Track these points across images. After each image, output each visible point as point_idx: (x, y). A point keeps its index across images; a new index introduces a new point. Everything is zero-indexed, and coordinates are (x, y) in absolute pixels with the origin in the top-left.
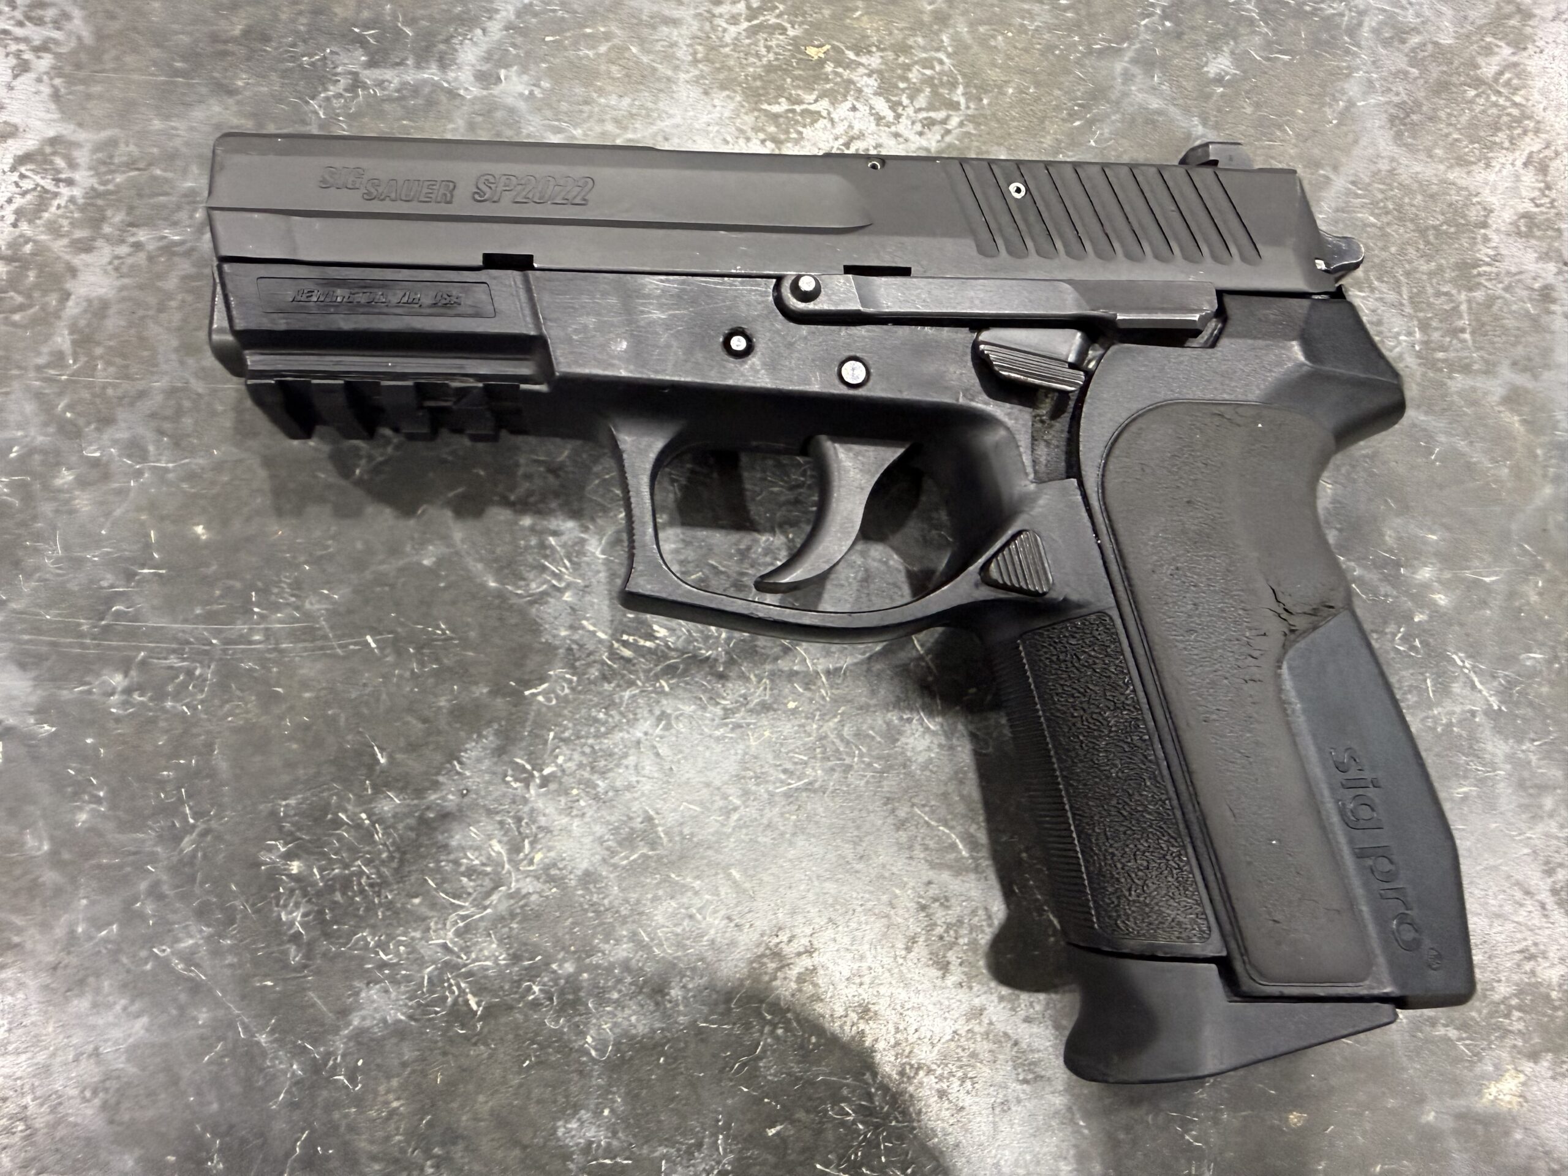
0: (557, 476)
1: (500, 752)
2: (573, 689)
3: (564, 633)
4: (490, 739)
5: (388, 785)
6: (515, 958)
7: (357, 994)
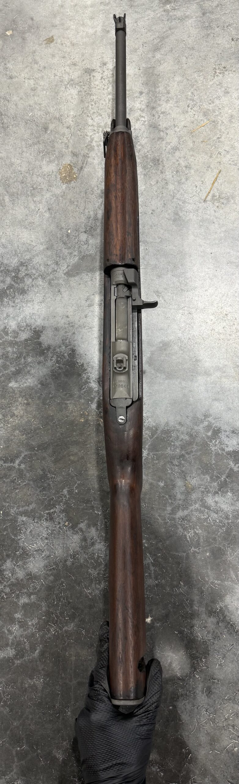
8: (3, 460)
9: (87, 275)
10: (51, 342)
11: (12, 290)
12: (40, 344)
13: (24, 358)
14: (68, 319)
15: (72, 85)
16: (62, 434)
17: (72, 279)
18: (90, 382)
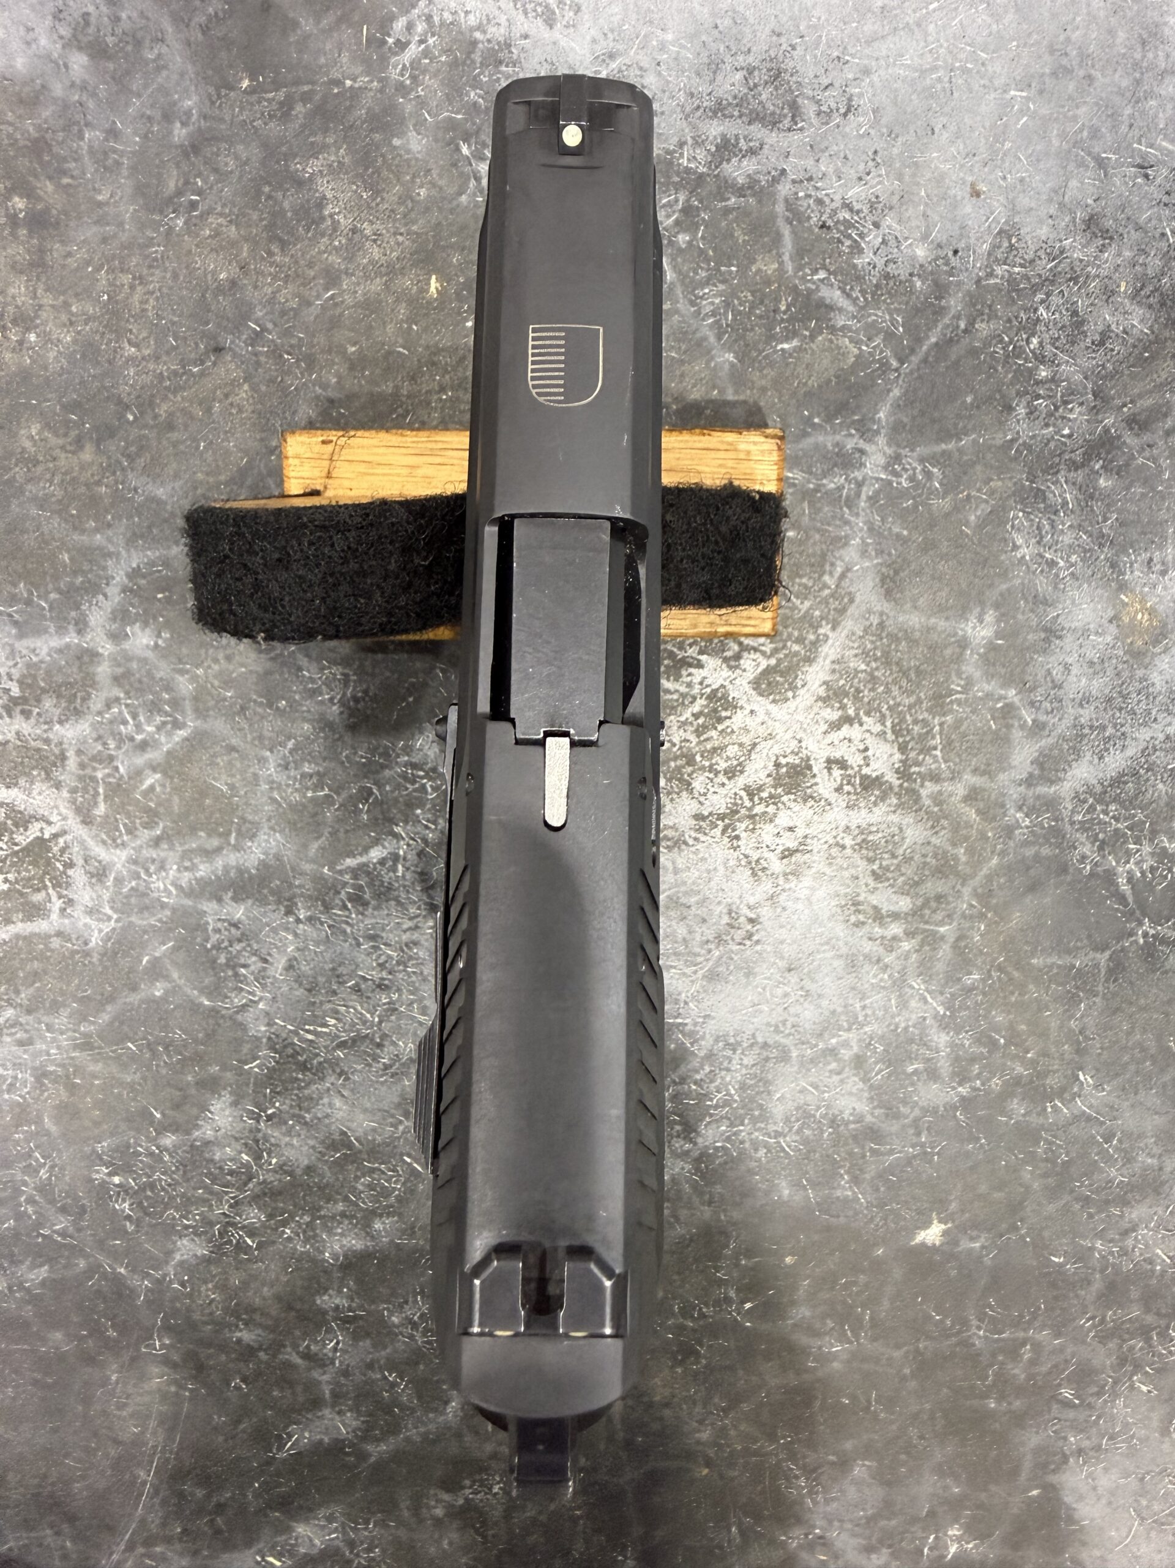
0: (238, 928)
1: (235, 1104)
2: (277, 1062)
3: (263, 1029)
4: (227, 1097)
5: (166, 1129)
6: (270, 1217)
7: (175, 1243)
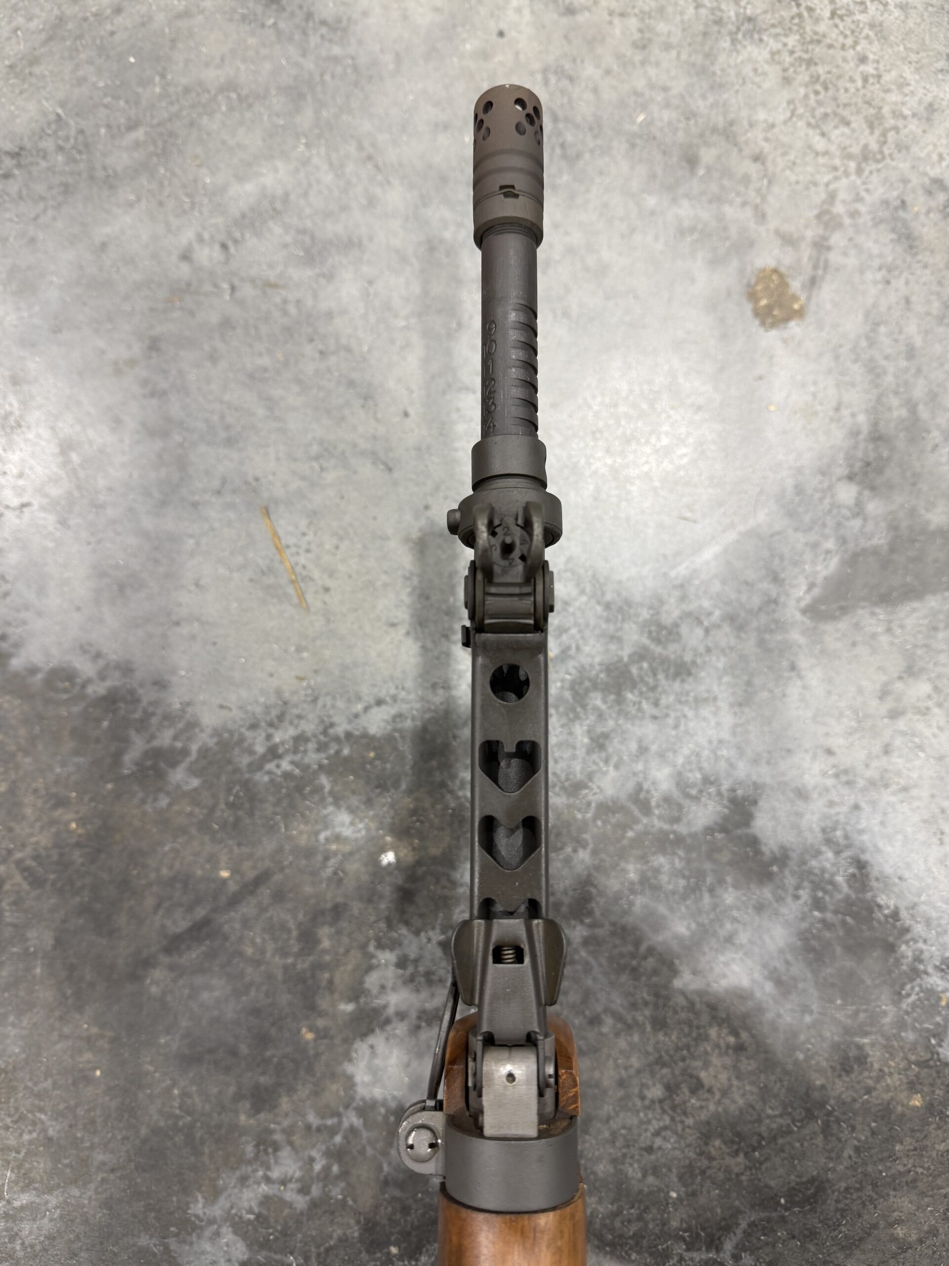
8: (684, 1240)
9: (873, 614)
10: (788, 838)
11: (645, 665)
12: (754, 842)
13: (711, 890)
14: (832, 760)
15: (749, 34)
16: (857, 1150)
17: (828, 627)
18: (926, 973)
